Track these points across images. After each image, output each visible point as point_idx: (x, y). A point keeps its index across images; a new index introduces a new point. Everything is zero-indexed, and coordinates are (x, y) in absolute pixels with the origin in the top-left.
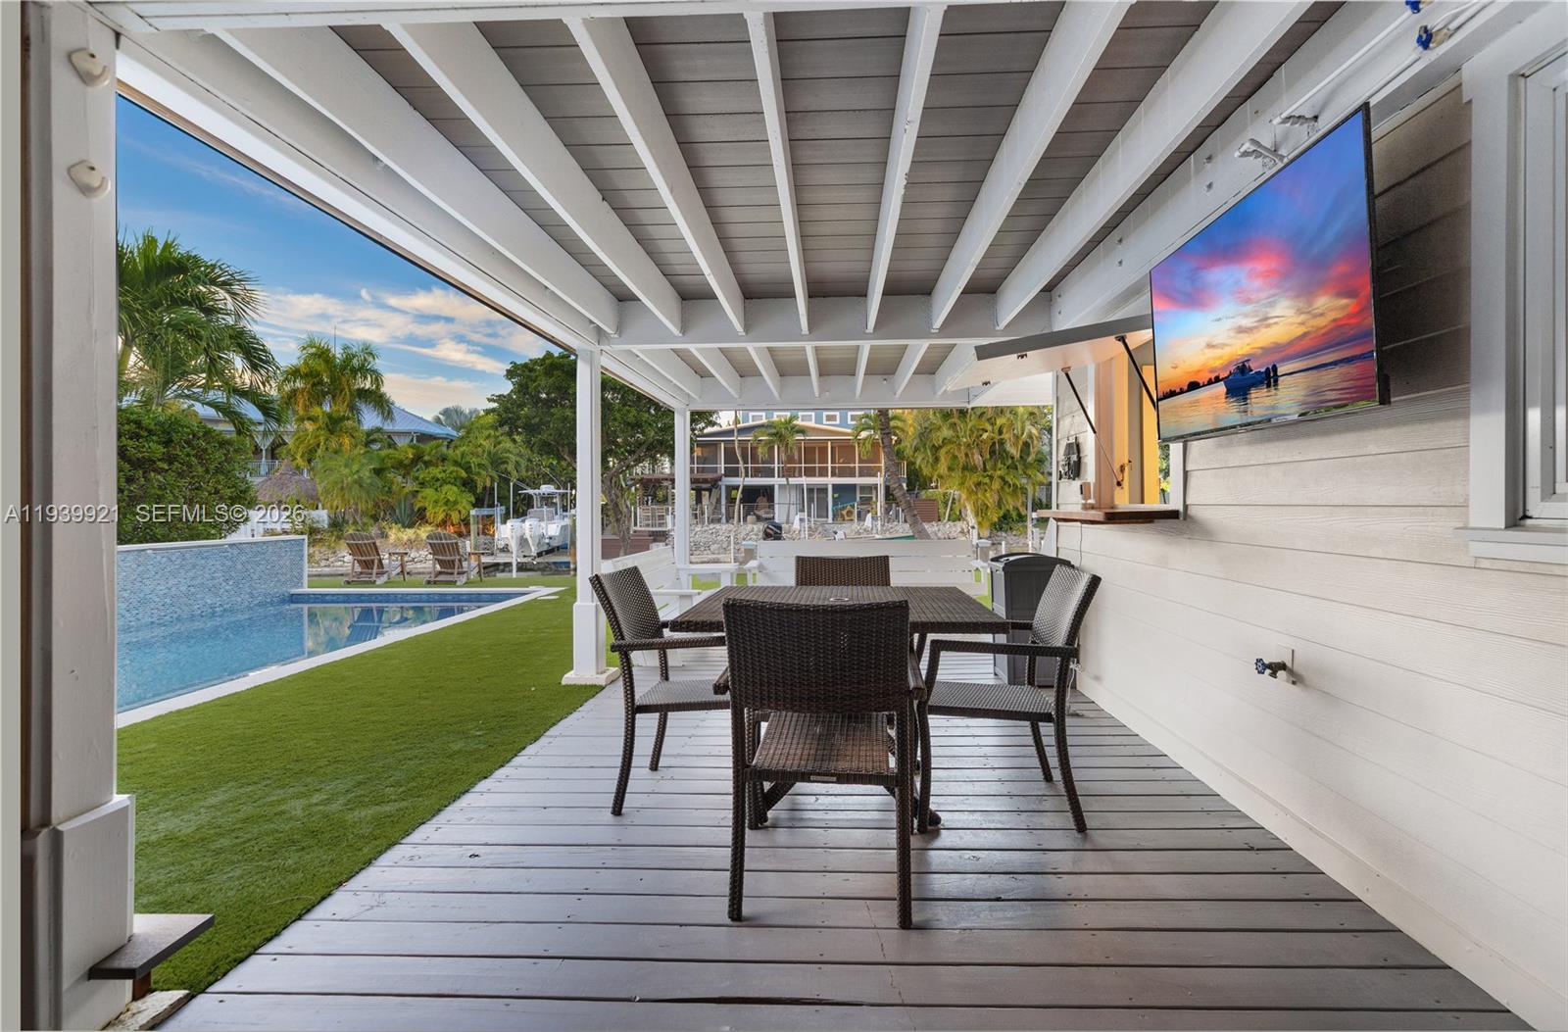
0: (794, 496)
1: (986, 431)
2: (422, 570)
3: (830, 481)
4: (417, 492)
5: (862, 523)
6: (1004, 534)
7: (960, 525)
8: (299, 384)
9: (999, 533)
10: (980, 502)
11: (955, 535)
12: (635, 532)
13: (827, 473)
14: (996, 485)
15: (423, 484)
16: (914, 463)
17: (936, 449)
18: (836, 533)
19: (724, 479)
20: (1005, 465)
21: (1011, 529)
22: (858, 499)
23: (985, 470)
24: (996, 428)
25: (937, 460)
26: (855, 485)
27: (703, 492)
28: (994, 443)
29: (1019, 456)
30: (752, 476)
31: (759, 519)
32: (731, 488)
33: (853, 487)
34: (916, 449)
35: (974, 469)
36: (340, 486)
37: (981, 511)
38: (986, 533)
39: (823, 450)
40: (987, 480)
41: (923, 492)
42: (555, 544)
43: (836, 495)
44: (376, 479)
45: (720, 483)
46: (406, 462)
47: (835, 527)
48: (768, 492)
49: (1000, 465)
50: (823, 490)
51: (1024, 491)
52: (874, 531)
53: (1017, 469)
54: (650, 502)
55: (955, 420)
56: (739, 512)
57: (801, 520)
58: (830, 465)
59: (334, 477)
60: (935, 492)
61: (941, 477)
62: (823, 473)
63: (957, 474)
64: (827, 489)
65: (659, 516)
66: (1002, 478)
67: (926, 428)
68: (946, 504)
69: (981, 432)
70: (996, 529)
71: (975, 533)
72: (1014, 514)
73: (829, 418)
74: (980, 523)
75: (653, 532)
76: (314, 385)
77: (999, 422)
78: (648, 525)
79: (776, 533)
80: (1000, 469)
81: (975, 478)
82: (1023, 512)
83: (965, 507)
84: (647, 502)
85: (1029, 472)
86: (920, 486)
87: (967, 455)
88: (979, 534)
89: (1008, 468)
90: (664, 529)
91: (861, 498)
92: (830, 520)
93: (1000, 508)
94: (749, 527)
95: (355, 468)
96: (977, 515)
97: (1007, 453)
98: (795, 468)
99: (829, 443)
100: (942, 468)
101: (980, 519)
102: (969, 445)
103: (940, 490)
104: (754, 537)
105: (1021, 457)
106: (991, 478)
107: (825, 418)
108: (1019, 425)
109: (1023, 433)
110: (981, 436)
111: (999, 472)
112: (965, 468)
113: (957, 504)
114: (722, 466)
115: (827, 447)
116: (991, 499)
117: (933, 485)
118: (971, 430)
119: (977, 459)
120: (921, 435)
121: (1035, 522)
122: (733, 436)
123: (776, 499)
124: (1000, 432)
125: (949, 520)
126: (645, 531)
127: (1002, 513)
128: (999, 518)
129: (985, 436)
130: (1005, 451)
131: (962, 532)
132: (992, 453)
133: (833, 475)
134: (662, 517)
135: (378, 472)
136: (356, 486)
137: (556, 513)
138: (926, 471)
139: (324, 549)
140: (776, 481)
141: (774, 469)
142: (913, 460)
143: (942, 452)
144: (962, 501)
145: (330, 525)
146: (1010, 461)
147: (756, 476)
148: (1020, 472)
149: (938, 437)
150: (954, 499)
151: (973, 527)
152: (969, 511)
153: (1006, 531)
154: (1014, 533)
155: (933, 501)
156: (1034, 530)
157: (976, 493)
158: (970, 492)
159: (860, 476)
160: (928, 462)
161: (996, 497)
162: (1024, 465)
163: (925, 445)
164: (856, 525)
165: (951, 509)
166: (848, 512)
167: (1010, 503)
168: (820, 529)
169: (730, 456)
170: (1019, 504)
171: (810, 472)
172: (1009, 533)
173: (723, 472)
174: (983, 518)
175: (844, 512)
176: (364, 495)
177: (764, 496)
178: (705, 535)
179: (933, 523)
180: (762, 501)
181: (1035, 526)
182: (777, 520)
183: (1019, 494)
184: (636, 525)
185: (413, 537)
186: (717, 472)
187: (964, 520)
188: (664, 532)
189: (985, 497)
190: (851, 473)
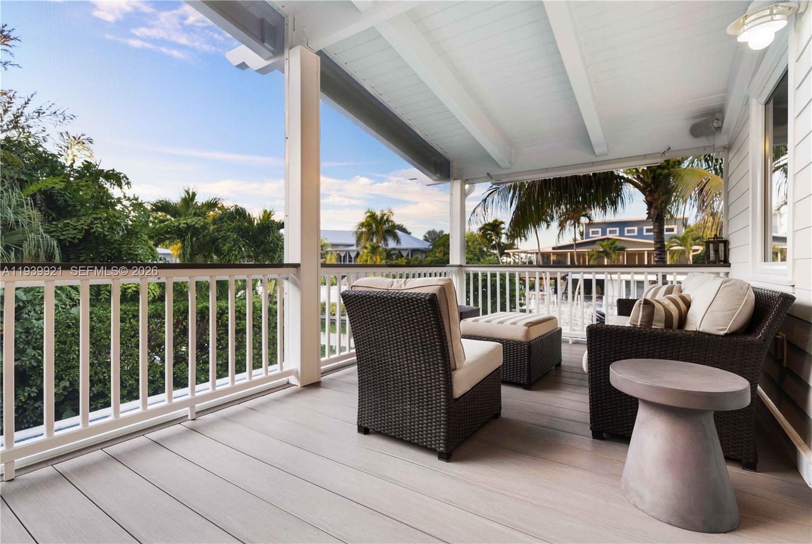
8: (364, 229)
76: (369, 229)
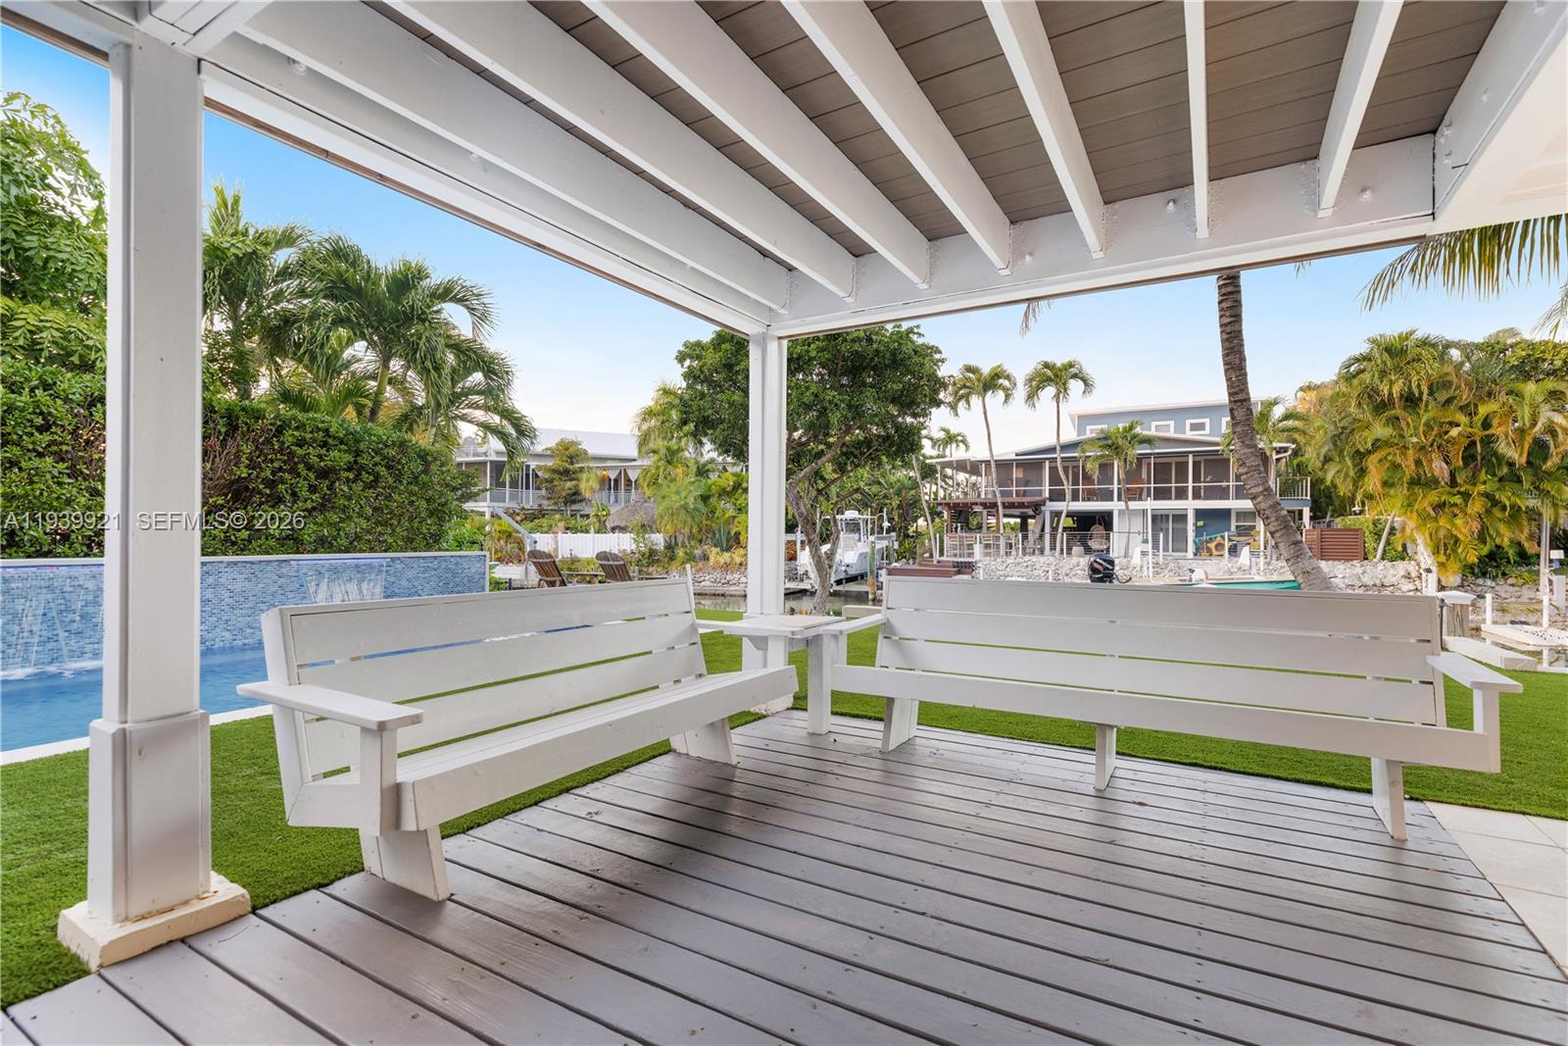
0: (1137, 524)
1: (1458, 425)
2: (734, 593)
3: (1190, 505)
4: (734, 517)
5: (1235, 559)
6: (1489, 582)
7: (1402, 567)
9: (1480, 581)
10: (1442, 533)
11: (1394, 580)
12: (939, 562)
13: (1187, 495)
14: (1477, 506)
15: (740, 509)
16: (1322, 481)
17: (1360, 456)
18: (1192, 571)
19: (1048, 503)
20: (1494, 475)
21: (1504, 574)
22: (1233, 528)
23: (1453, 483)
24: (1478, 419)
25: (1362, 472)
26: (1229, 510)
27: (1030, 521)
28: (1473, 444)
29: (1524, 460)
30: (1084, 500)
31: (1088, 550)
32: (1057, 514)
33: (1225, 514)
34: (1327, 460)
35: (1433, 483)
36: (670, 511)
37: (1444, 547)
38: (1454, 579)
39: (1182, 468)
40: (1457, 499)
41: (1338, 520)
42: (852, 572)
43: (1200, 523)
44: (701, 505)
45: (1043, 508)
46: (728, 489)
47: (1193, 565)
48: (1105, 520)
49: (1483, 476)
50: (1181, 518)
51: (1534, 516)
52: (1254, 571)
53: (1520, 482)
54: (959, 529)
55: (1398, 412)
56: (1062, 542)
57: (1144, 553)
58: (1190, 484)
59: (666, 503)
60: (1362, 520)
61: (1370, 497)
62: (1181, 494)
63: (1400, 493)
64: (1186, 516)
65: (968, 545)
66: (1487, 495)
67: (1343, 428)
68: (1378, 535)
69: (1446, 427)
70: (1473, 573)
71: (1432, 579)
72: (1511, 553)
73: (1194, 427)
74: (1441, 565)
75: (957, 562)
76: (663, 422)
77: (1483, 410)
78: (955, 555)
79: (1106, 569)
80: (1484, 483)
81: (1433, 497)
82: (1530, 548)
83: (1414, 541)
84: (956, 528)
85: (1546, 486)
86: (1334, 511)
87: (1418, 463)
88: (1439, 581)
89: (1500, 480)
90: (969, 560)
91: (1237, 527)
92: (1190, 554)
93: (1485, 543)
94: (1074, 560)
95: (683, 494)
96: (1436, 552)
97: (1500, 458)
98: (1142, 489)
99: (1191, 458)
100: (1372, 482)
101: (1442, 558)
102: (1423, 448)
103: (1369, 516)
104: (1079, 572)
105: (1528, 462)
106: (1466, 496)
107: (1188, 427)
108: (1525, 413)
109: (1534, 424)
110: (1446, 433)
111: (1481, 488)
112: (1414, 482)
113: (1398, 535)
114: (1046, 489)
115: (1188, 462)
116: (1464, 527)
117: (1357, 509)
118: (1427, 424)
119: (1439, 467)
120: (1336, 439)
121: (1556, 565)
122: (1055, 453)
123: (1116, 527)
124: (1486, 424)
125: (1383, 559)
126: (949, 562)
127: (1485, 550)
128: (1480, 559)
129: (1454, 432)
130: (1495, 454)
131: (1408, 576)
132: (1469, 458)
133: (1196, 496)
134: (970, 547)
135: (705, 498)
136: (683, 512)
137: (860, 540)
138: (1344, 489)
139: (659, 569)
140: (1115, 506)
141: (1112, 491)
142: (1320, 474)
143: (1372, 462)
144: (1408, 531)
145: (666, 548)
146: (1506, 470)
147: (1089, 500)
148: (1526, 485)
149: (1364, 440)
150: (1393, 529)
151: (1429, 571)
152: (1421, 548)
153: (1494, 578)
154: (1510, 581)
155: (1356, 532)
156: (1554, 578)
157: (1436, 520)
158: (1424, 518)
159: (1237, 497)
160: (1346, 475)
161: (1476, 526)
162: (1535, 475)
163: (1342, 451)
164: (1226, 562)
165: (1388, 543)
166: (1217, 546)
167: (1505, 536)
168: (1172, 565)
169: (1055, 479)
170: (1523, 537)
171: (1162, 494)
172: (1501, 581)
173: (1047, 495)
174: (1448, 557)
175: (1212, 546)
176: (689, 520)
177: (1100, 524)
178: (1019, 568)
179: (1355, 562)
180: (1097, 530)
181: (1556, 572)
182: (1112, 555)
183: (1525, 523)
184: (942, 553)
185: (728, 560)
186: (1041, 495)
187: (1410, 559)
188: (969, 563)
189: (1454, 525)
190: (1223, 494)
